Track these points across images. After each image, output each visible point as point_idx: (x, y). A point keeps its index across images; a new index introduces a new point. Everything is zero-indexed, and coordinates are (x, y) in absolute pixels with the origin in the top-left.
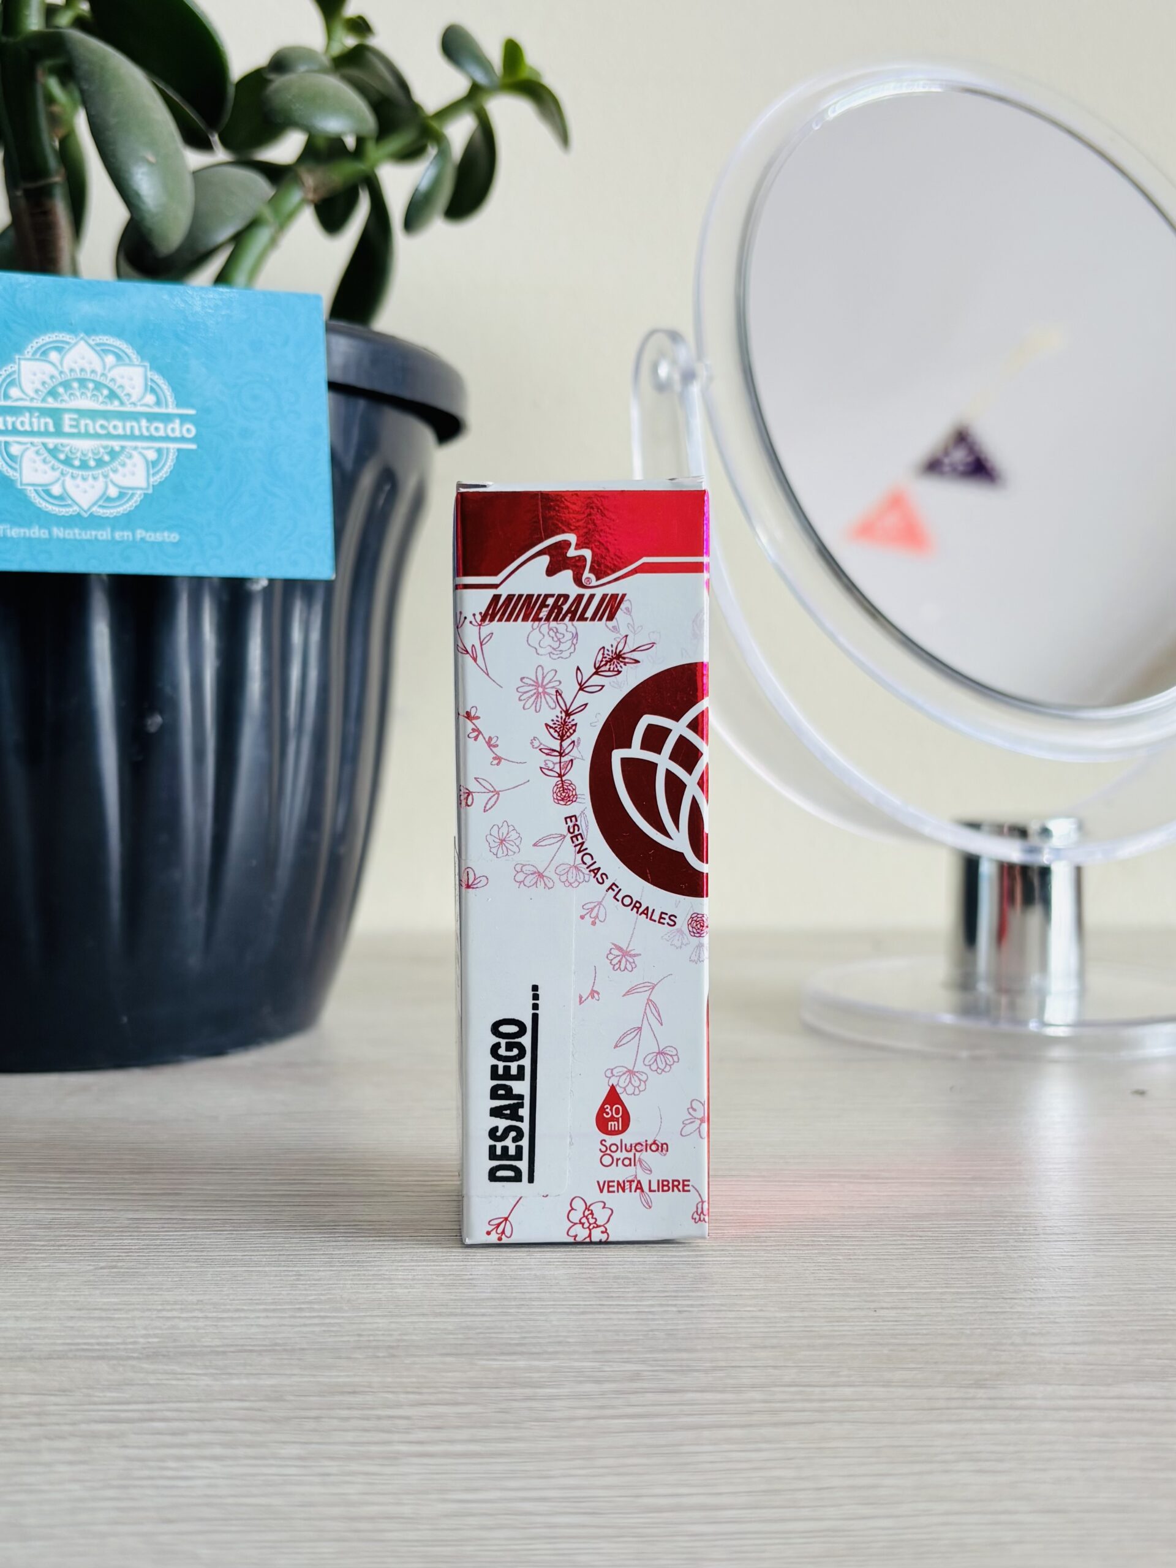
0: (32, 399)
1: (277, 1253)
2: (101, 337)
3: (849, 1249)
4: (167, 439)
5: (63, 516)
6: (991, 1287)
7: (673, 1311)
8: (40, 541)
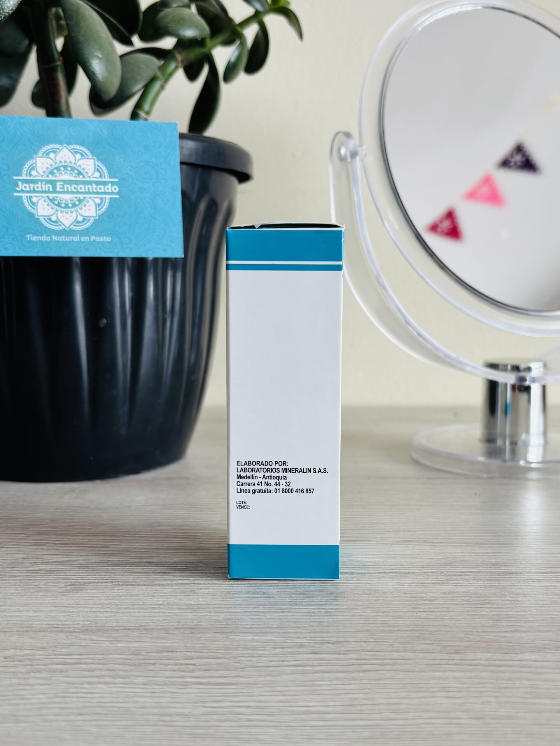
0: (42, 176)
2: (73, 146)
4: (105, 193)
5: (57, 230)
8: (46, 242)
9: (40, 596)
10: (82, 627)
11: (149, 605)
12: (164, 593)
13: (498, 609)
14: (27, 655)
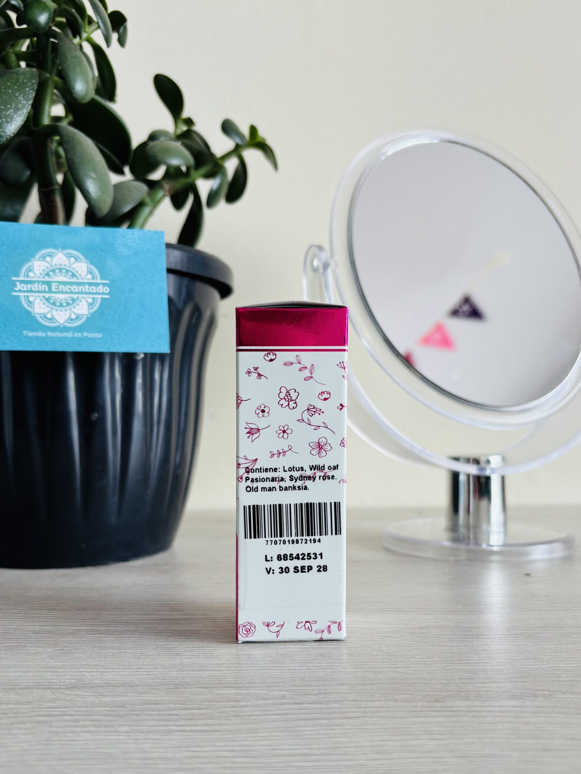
0: (39, 277)
2: (68, 250)
3: (387, 642)
4: (97, 293)
5: (52, 327)
6: (449, 658)
8: (42, 337)
10: (68, 684)
11: (135, 665)
14: (13, 709)
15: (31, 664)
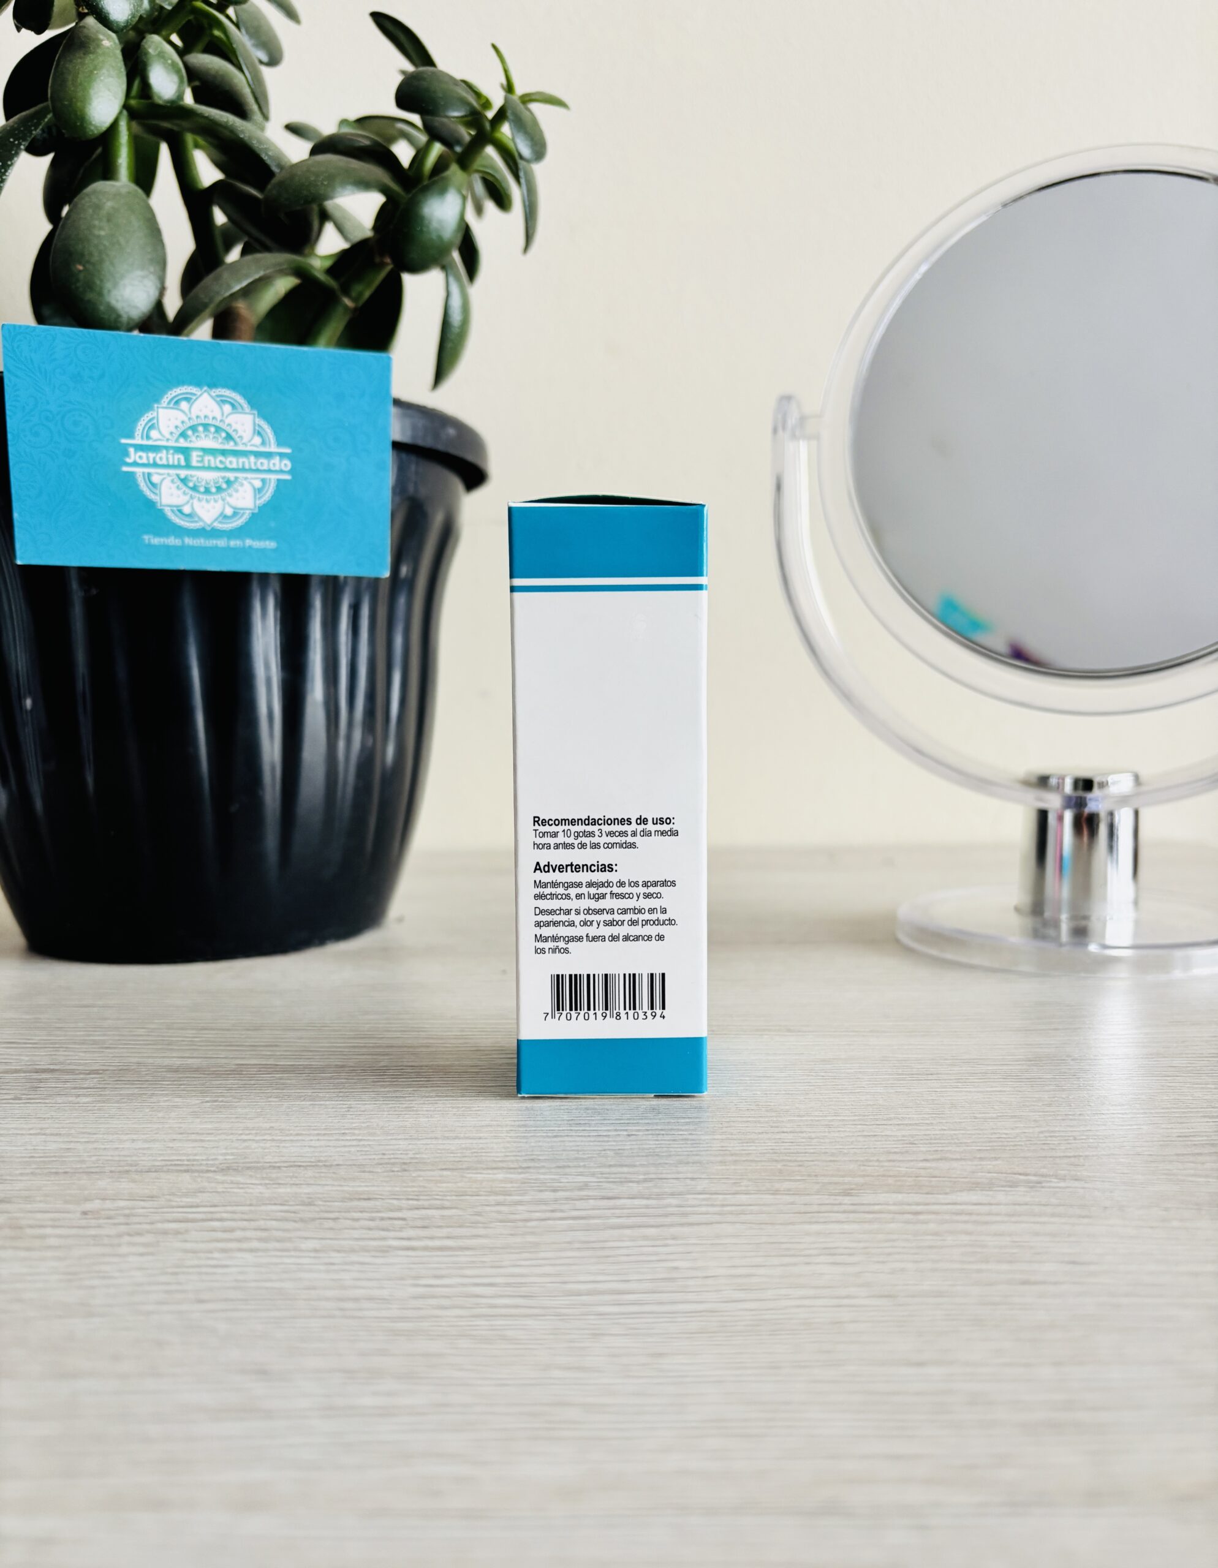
0: (168, 440)
1: (336, 1091)
2: (219, 391)
4: (270, 471)
5: (192, 530)
7: (623, 1135)
8: (175, 547)
9: (159, 1118)
10: (221, 1164)
11: (336, 1129)
12: (364, 1111)
13: (911, 1127)
14: (123, 1208)
15: (160, 1126)
